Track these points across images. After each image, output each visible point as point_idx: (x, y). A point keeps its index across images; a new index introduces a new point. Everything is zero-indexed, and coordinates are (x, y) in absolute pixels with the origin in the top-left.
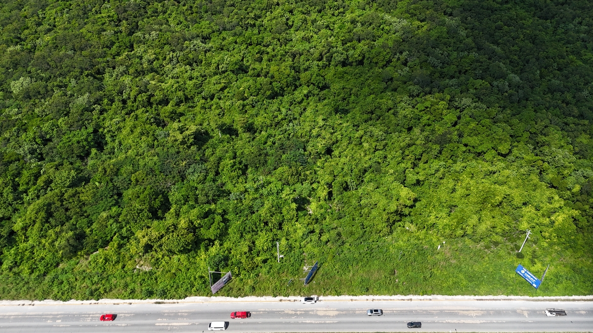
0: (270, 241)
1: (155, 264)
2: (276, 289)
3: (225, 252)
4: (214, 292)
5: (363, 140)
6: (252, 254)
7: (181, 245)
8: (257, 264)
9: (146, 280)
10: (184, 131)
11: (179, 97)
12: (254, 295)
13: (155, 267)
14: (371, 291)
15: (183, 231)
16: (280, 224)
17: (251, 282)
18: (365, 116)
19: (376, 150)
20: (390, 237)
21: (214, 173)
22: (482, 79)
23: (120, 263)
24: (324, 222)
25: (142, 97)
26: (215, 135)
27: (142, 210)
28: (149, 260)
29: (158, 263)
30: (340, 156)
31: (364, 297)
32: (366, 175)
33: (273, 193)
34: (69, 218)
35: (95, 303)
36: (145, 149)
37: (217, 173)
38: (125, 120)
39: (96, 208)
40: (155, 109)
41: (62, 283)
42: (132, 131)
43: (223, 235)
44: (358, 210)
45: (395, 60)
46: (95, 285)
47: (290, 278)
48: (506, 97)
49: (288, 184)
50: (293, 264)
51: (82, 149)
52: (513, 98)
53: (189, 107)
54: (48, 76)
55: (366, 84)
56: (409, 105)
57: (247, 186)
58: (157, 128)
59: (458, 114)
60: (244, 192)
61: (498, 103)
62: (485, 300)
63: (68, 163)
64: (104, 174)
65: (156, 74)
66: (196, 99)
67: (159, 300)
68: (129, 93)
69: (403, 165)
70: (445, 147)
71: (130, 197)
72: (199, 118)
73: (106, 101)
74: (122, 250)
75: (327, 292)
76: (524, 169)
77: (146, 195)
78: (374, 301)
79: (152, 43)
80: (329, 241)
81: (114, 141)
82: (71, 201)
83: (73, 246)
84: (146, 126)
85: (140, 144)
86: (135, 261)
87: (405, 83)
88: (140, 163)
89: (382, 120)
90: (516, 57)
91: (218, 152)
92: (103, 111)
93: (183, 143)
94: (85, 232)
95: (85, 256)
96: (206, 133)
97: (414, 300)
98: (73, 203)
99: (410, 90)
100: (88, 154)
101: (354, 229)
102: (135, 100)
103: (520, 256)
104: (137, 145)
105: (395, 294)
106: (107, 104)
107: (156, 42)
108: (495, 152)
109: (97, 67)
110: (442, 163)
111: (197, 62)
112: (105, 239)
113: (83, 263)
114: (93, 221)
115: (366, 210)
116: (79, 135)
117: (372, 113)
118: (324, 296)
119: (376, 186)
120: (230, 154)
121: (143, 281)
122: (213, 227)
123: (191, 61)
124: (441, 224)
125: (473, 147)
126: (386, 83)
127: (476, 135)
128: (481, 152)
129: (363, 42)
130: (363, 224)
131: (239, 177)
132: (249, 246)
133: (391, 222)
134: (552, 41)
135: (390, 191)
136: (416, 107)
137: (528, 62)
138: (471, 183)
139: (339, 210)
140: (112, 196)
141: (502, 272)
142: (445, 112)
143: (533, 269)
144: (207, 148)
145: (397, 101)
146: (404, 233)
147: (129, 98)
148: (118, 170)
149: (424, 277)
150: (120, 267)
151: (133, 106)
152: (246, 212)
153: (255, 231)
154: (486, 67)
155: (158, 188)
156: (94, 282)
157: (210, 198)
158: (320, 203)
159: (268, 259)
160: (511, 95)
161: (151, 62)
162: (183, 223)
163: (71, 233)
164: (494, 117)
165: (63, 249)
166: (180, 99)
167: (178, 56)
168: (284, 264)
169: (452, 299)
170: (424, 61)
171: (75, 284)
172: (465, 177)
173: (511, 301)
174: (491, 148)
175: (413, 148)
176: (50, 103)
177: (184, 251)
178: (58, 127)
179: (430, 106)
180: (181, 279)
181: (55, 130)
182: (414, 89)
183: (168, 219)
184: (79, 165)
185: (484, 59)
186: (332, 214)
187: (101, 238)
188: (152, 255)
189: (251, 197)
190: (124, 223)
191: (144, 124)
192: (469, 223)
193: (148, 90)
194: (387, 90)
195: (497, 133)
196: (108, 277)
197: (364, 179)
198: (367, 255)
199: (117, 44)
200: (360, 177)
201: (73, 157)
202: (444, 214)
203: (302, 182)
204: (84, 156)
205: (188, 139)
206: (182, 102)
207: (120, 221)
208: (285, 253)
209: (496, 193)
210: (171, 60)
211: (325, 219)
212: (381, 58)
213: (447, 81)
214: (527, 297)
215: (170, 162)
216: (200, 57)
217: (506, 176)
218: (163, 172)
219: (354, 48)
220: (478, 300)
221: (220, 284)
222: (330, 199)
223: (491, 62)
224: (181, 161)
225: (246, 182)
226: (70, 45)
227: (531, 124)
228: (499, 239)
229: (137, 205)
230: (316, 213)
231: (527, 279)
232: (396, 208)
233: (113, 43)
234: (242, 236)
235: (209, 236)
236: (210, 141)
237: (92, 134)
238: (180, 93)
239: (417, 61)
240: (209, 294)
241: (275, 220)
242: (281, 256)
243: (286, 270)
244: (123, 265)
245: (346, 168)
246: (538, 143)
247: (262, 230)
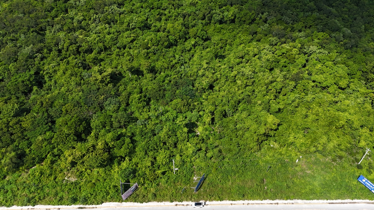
0: (168, 157)
1: (80, 176)
2: (173, 195)
3: (133, 166)
4: (124, 199)
5: (236, 78)
6: (154, 168)
7: (98, 162)
8: (158, 175)
9: (72, 189)
10: (103, 73)
11: (100, 47)
12: (155, 201)
13: (79, 178)
14: (246, 197)
15: (100, 151)
16: (175, 144)
17: (153, 190)
18: (238, 60)
19: (247, 86)
20: (259, 153)
21: (125, 104)
22: (323, 31)
23: (53, 176)
24: (208, 141)
25: (72, 47)
26: (127, 75)
27: (69, 135)
28: (75, 173)
29: (82, 175)
30: (220, 90)
31: (241, 202)
32: (240, 105)
33: (170, 120)
34: (13, 141)
35: (32, 209)
36: (74, 87)
37: (128, 104)
38: (59, 65)
39: (34, 133)
40: (82, 57)
41: (7, 192)
42: (64, 73)
43: (131, 153)
44: (235, 132)
45: (258, 19)
46: (32, 193)
47: (184, 187)
48: (342, 45)
49: (181, 112)
50: (185, 175)
51: (25, 87)
52: (348, 45)
53: (108, 55)
54: (4, 33)
55: (237, 36)
56: (270, 51)
57: (150, 114)
58: (83, 70)
59: (307, 58)
60: (148, 119)
61: (336, 49)
62: (335, 203)
63: (15, 98)
64: (41, 107)
65: (83, 31)
66: (112, 49)
67: (82, 206)
68: (63, 45)
69: (268, 97)
70: (299, 83)
71: (60, 124)
72: (114, 63)
73: (45, 50)
74: (54, 165)
75: (212, 198)
76: (360, 100)
77: (73, 122)
78: (249, 205)
79: (81, 8)
80: (213, 157)
81: (51, 80)
82: (15, 127)
83: (16, 163)
84: (75, 69)
85: (71, 82)
86: (64, 174)
87: (266, 35)
88: (69, 97)
89: (250, 63)
90: (347, 16)
91: (128, 88)
92: (43, 58)
93: (102, 81)
94: (25, 152)
95: (26, 170)
96: (120, 74)
97: (280, 204)
98: (16, 129)
99: (270, 40)
100: (31, 90)
101: (232, 147)
102: (68, 50)
103: (360, 167)
104: (68, 83)
105: (265, 199)
106: (47, 53)
107: (84, 8)
108: (337, 86)
109: (40, 25)
110: (297, 95)
111: (114, 22)
112: (41, 157)
113: (24, 176)
114: (32, 143)
115: (241, 132)
116: (24, 76)
117: (242, 58)
118: (210, 201)
119: (248, 114)
120: (137, 90)
121: (69, 190)
122: (123, 147)
123: (109, 21)
124: (298, 142)
125: (320, 83)
126: (252, 35)
127: (322, 73)
128: (326, 87)
129: (234, 6)
130: (238, 144)
131: (144, 107)
132: (151, 162)
133: (260, 141)
134: (370, 4)
135: (259, 118)
136: (275, 53)
137: (355, 19)
138: (319, 110)
139: (220, 132)
140: (47, 124)
141: (347, 180)
142: (297, 56)
143: (370, 177)
144: (121, 85)
145: (261, 49)
146: (270, 150)
147: (63, 48)
148: (52, 103)
149: (287, 185)
150: (52, 179)
151: (66, 54)
152: (149, 135)
153: (156, 149)
154: (325, 23)
155: (83, 117)
156: (31, 191)
157: (122, 124)
158: (205, 127)
159: (166, 171)
160: (345, 44)
161: (80, 22)
162: (100, 145)
163: (13, 154)
164: (334, 60)
165: (8, 165)
166: (100, 49)
167: (99, 17)
168: (178, 175)
169: (310, 203)
170: (279, 20)
171: (17, 193)
172: (315, 106)
173: (356, 204)
174: (334, 84)
175: (274, 84)
176: (4, 52)
177: (101, 166)
178: (9, 71)
179: (286, 52)
180: (99, 188)
181: (7, 72)
182: (274, 39)
183: (90, 140)
184: (23, 99)
185: (324, 17)
186: (214, 135)
187: (38, 157)
188: (77, 169)
189: (153, 123)
190: (55, 145)
191: (73, 68)
192: (320, 142)
193: (77, 42)
194: (253, 41)
195: (338, 72)
196: (42, 187)
197: (238, 108)
198: (242, 168)
199: (55, 9)
200: (235, 106)
201: (19, 93)
202: (301, 135)
203: (191, 111)
204: (27, 92)
205: (106, 78)
206: (102, 51)
207: (52, 142)
208: (179, 166)
209: (340, 118)
210: (95, 20)
211: (209, 139)
212: (248, 17)
213: (297, 33)
214: (368, 201)
215: (91, 96)
216: (116, 18)
217: (346, 105)
218: (87, 104)
219: (228, 11)
220: (329, 203)
221: (129, 193)
222: (213, 123)
223: (329, 19)
224: (100, 96)
225: (149, 111)
226: (21, 10)
227: (362, 65)
228: (343, 154)
229: (66, 130)
230: (202, 135)
231: (367, 186)
232: (264, 131)
233: (52, 8)
234: (146, 153)
235: (121, 154)
236: (123, 80)
237: (33, 76)
238: (101, 45)
239: (275, 19)
240: (121, 200)
241: (171, 141)
242: (176, 169)
243: (180, 180)
244: (55, 177)
245: (224, 99)
246: (368, 79)
247: (161, 148)
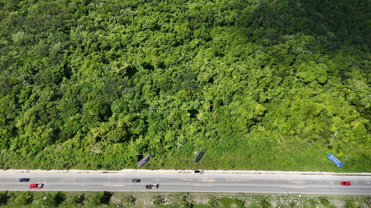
0: (174, 136)
1: (103, 149)
2: (177, 165)
3: (145, 142)
4: (139, 166)
5: (233, 74)
6: (162, 144)
7: (118, 138)
8: (165, 150)
9: (97, 158)
10: (120, 67)
11: (117, 45)
12: (163, 169)
13: (102, 151)
14: (235, 167)
15: (120, 129)
16: (180, 126)
17: (162, 161)
18: (235, 58)
19: (241, 80)
20: (248, 135)
21: (139, 93)
22: (310, 35)
23: (81, 148)
24: (207, 124)
25: (94, 45)
26: (140, 69)
27: (94, 116)
28: (99, 146)
29: (105, 148)
30: (218, 84)
31: (232, 171)
32: (234, 96)
33: (176, 107)
34: (50, 120)
35: (67, 172)
36: (96, 78)
37: (141, 94)
38: (83, 59)
39: (66, 114)
40: (102, 53)
41: (46, 159)
42: (88, 66)
43: (144, 132)
44: (229, 118)
45: (254, 22)
46: (66, 161)
47: (186, 159)
48: (325, 47)
49: (185, 101)
50: (188, 150)
51: (57, 77)
52: (330, 47)
53: (123, 51)
54: (35, 31)
55: (235, 37)
56: (263, 51)
57: (160, 102)
58: (103, 64)
59: (294, 57)
60: (158, 106)
61: (320, 50)
62: (307, 174)
63: (49, 86)
64: (71, 93)
65: (102, 30)
66: (128, 47)
67: (105, 171)
68: (86, 42)
69: (258, 90)
70: (285, 79)
71: (87, 107)
72: (129, 58)
73: (71, 47)
74: (83, 140)
75: (209, 168)
76: (335, 93)
77: (97, 106)
78: (237, 174)
79: (100, 10)
80: (210, 136)
81: (77, 72)
82: (51, 109)
83: (53, 137)
85: (93, 74)
86: (91, 147)
87: (261, 37)
88: (93, 86)
89: (245, 61)
90: (332, 21)
91: (142, 81)
92: (70, 53)
93: (120, 74)
94: (60, 129)
95: (60, 143)
96: (134, 68)
97: (263, 173)
98: (52, 111)
99: (263, 42)
100: (61, 80)
101: (226, 129)
102: (90, 47)
103: (330, 147)
104: (91, 75)
105: (251, 170)
106: (72, 49)
107: (103, 10)
108: (317, 82)
109: (65, 25)
110: (283, 89)
111: (128, 23)
112: (72, 133)
113: (60, 148)
114: (65, 122)
115: (234, 118)
116: (55, 69)
117: (239, 56)
118: (206, 170)
119: (240, 103)
120: (149, 81)
121: (95, 159)
122: (138, 127)
123: (124, 22)
124: (280, 127)
125: (303, 79)
126: (249, 37)
127: (305, 71)
128: (308, 82)
129: (234, 10)
130: (231, 127)
131: (154, 96)
132: (160, 139)
133: (249, 125)
134: (356, 10)
135: (249, 106)
136: (267, 53)
137: (340, 24)
138: (301, 101)
139: (217, 117)
140: (76, 107)
141: (318, 157)
142: (285, 56)
143: (338, 155)
144: (135, 77)
145: (255, 49)
146: (258, 132)
147: (86, 45)
148: (79, 90)
149: (269, 159)
150: (81, 150)
151: (88, 51)
152: (159, 118)
153: (164, 130)
154: (313, 27)
155: (104, 102)
156: (66, 159)
157: (137, 109)
158: (205, 113)
159: (172, 147)
160: (328, 46)
161: (99, 22)
162: (120, 124)
163: (51, 129)
164: (317, 60)
165: (47, 139)
166: (117, 46)
167: (116, 19)
168: (182, 150)
169: (286, 174)
170: (273, 23)
171: (54, 160)
172: (297, 97)
173: (323, 175)
174: (314, 80)
175: (264, 79)
176: (37, 48)
177: (120, 141)
178: (42, 63)
179: (276, 52)
180: (118, 158)
181: (41, 65)
182: (266, 41)
183: (111, 121)
184: (55, 87)
185: (312, 22)
186: (212, 120)
187: (70, 133)
188: (101, 143)
189: (162, 109)
190: (83, 124)
191: (95, 62)
192: (299, 126)
193: (98, 41)
194: (249, 42)
195: (318, 70)
196: (74, 156)
197: (233, 98)
198: (234, 146)
199: (78, 11)
200: (230, 97)
201: (51, 82)
202: (283, 121)
203: (194, 100)
204: (58, 82)
205: (123, 72)
206: (119, 48)
207: (81, 122)
208: (183, 143)
209: (317, 108)
210: (112, 21)
211: (208, 123)
212: (246, 21)
213: (288, 36)
214: (334, 173)
215: (112, 86)
216: (130, 19)
217: (323, 97)
218: (108, 92)
219: (228, 14)
220: (302, 174)
221: (142, 162)
222: (211, 110)
223: (316, 24)
224: (118, 86)
225: (159, 100)
226: (49, 11)
227: (340, 64)
228: (317, 137)
229: (91, 113)
230: (202, 119)
231: (334, 162)
232: (252, 117)
233: (75, 10)
234: (156, 133)
235: (136, 132)
236: (137, 73)
237: (63, 68)
238: (118, 43)
239: (269, 23)
240: (136, 168)
241: (176, 123)
242: (180, 145)
243: (183, 154)
244: (83, 149)
245: (222, 91)
246: (344, 76)
247: (169, 129)
